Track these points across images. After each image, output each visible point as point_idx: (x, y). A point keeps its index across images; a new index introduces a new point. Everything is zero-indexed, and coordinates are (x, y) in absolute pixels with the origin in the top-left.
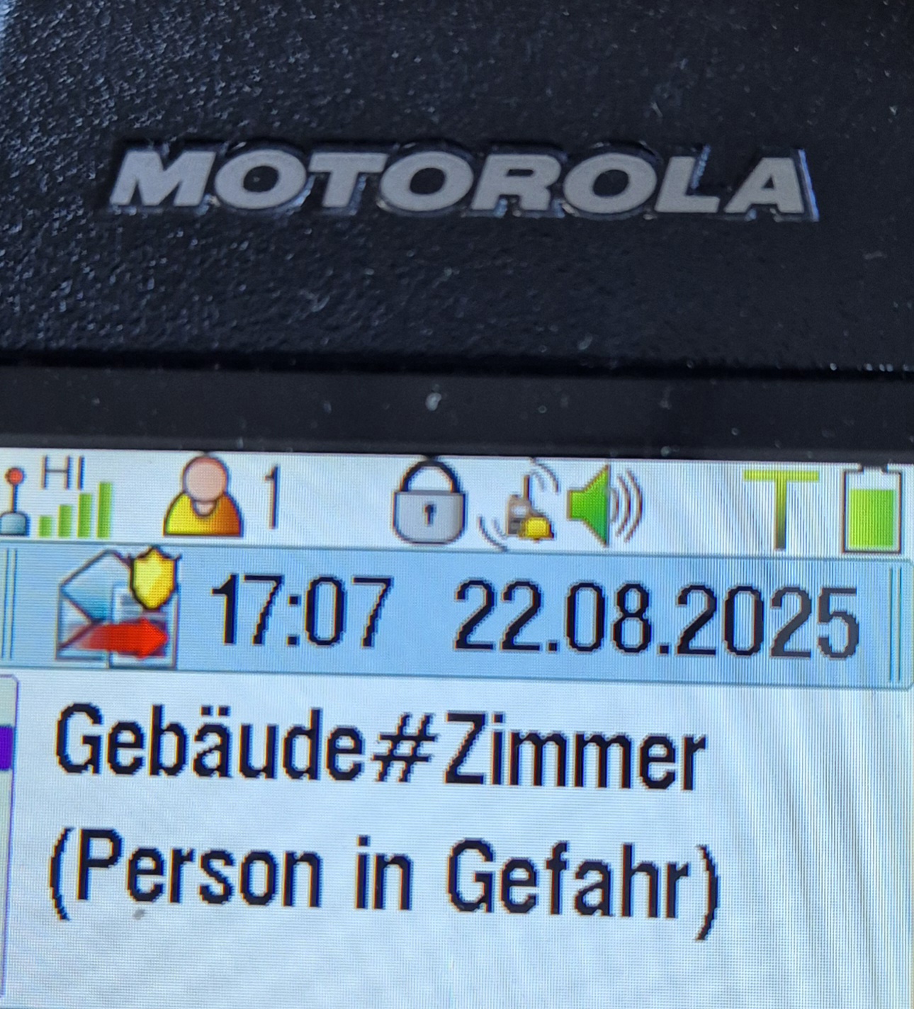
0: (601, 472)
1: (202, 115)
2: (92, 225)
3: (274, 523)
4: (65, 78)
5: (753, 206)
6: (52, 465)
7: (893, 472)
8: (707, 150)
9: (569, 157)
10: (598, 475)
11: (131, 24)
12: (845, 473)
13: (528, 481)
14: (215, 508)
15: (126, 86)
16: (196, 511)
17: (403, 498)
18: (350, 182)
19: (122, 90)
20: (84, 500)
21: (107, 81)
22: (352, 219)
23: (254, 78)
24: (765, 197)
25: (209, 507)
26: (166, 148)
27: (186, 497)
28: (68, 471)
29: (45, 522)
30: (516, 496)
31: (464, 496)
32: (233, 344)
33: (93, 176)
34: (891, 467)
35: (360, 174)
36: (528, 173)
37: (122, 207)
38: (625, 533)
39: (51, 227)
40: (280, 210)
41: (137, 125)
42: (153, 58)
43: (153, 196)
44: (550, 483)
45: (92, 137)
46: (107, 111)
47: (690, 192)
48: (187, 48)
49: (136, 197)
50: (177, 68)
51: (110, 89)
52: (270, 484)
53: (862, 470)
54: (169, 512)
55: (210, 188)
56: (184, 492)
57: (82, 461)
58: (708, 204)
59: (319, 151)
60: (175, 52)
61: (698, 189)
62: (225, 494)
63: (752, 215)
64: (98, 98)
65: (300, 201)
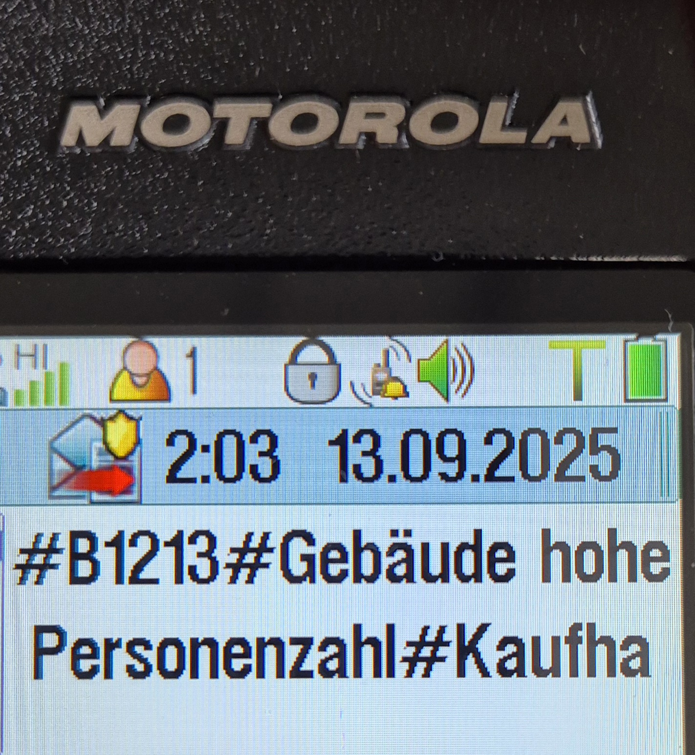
0: (443, 344)
1: (129, 76)
2: (47, 162)
3: (194, 391)
4: (22, 50)
5: (551, 138)
6: (23, 351)
7: (660, 340)
8: (516, 95)
9: (411, 103)
10: (441, 347)
11: (71, 8)
12: (626, 341)
13: (387, 353)
14: (148, 380)
15: (69, 55)
16: (134, 383)
17: (291, 369)
18: (244, 125)
19: (66, 58)
20: (48, 376)
21: (54, 52)
22: (247, 153)
23: (169, 46)
24: (562, 131)
25: (144, 379)
26: (102, 101)
27: (127, 372)
28: (34, 356)
29: (18, 394)
30: (379, 365)
31: (340, 365)
32: (159, 250)
33: (46, 123)
34: (659, 337)
35: (252, 119)
36: (381, 115)
37: (68, 148)
38: (462, 391)
39: (15, 164)
40: (192, 148)
41: (79, 85)
42: (90, 33)
43: (93, 139)
44: (404, 355)
45: (44, 95)
46: (55, 74)
47: (504, 127)
48: (115, 25)
49: (81, 140)
50: (108, 40)
51: (57, 57)
52: (190, 361)
53: (637, 339)
54: (114, 384)
55: (137, 131)
56: (125, 368)
57: (45, 347)
58: (518, 137)
59: (219, 102)
60: (106, 27)
61: (511, 125)
62: (156, 368)
63: (552, 145)
64: (48, 65)
65: (206, 141)
